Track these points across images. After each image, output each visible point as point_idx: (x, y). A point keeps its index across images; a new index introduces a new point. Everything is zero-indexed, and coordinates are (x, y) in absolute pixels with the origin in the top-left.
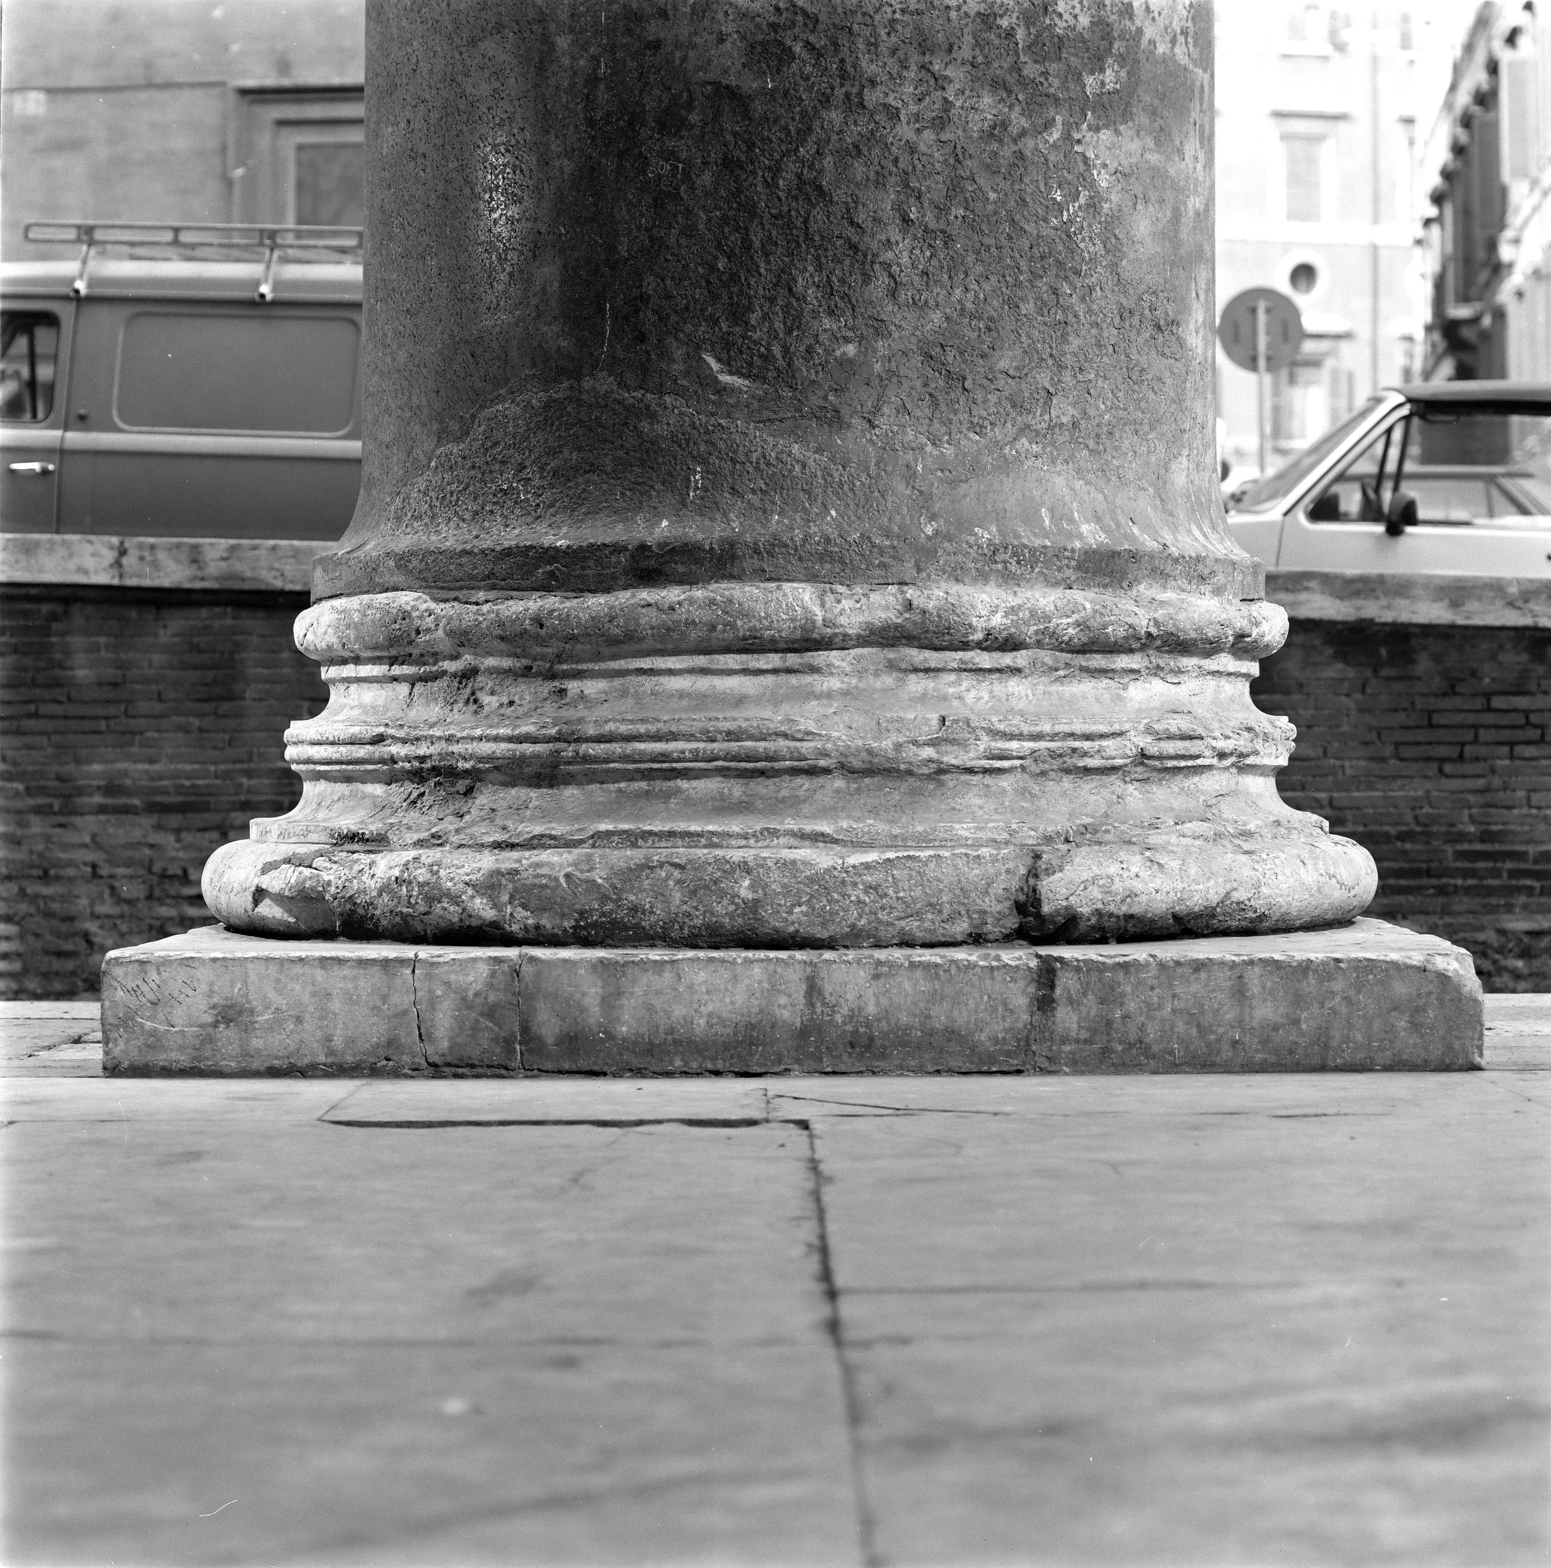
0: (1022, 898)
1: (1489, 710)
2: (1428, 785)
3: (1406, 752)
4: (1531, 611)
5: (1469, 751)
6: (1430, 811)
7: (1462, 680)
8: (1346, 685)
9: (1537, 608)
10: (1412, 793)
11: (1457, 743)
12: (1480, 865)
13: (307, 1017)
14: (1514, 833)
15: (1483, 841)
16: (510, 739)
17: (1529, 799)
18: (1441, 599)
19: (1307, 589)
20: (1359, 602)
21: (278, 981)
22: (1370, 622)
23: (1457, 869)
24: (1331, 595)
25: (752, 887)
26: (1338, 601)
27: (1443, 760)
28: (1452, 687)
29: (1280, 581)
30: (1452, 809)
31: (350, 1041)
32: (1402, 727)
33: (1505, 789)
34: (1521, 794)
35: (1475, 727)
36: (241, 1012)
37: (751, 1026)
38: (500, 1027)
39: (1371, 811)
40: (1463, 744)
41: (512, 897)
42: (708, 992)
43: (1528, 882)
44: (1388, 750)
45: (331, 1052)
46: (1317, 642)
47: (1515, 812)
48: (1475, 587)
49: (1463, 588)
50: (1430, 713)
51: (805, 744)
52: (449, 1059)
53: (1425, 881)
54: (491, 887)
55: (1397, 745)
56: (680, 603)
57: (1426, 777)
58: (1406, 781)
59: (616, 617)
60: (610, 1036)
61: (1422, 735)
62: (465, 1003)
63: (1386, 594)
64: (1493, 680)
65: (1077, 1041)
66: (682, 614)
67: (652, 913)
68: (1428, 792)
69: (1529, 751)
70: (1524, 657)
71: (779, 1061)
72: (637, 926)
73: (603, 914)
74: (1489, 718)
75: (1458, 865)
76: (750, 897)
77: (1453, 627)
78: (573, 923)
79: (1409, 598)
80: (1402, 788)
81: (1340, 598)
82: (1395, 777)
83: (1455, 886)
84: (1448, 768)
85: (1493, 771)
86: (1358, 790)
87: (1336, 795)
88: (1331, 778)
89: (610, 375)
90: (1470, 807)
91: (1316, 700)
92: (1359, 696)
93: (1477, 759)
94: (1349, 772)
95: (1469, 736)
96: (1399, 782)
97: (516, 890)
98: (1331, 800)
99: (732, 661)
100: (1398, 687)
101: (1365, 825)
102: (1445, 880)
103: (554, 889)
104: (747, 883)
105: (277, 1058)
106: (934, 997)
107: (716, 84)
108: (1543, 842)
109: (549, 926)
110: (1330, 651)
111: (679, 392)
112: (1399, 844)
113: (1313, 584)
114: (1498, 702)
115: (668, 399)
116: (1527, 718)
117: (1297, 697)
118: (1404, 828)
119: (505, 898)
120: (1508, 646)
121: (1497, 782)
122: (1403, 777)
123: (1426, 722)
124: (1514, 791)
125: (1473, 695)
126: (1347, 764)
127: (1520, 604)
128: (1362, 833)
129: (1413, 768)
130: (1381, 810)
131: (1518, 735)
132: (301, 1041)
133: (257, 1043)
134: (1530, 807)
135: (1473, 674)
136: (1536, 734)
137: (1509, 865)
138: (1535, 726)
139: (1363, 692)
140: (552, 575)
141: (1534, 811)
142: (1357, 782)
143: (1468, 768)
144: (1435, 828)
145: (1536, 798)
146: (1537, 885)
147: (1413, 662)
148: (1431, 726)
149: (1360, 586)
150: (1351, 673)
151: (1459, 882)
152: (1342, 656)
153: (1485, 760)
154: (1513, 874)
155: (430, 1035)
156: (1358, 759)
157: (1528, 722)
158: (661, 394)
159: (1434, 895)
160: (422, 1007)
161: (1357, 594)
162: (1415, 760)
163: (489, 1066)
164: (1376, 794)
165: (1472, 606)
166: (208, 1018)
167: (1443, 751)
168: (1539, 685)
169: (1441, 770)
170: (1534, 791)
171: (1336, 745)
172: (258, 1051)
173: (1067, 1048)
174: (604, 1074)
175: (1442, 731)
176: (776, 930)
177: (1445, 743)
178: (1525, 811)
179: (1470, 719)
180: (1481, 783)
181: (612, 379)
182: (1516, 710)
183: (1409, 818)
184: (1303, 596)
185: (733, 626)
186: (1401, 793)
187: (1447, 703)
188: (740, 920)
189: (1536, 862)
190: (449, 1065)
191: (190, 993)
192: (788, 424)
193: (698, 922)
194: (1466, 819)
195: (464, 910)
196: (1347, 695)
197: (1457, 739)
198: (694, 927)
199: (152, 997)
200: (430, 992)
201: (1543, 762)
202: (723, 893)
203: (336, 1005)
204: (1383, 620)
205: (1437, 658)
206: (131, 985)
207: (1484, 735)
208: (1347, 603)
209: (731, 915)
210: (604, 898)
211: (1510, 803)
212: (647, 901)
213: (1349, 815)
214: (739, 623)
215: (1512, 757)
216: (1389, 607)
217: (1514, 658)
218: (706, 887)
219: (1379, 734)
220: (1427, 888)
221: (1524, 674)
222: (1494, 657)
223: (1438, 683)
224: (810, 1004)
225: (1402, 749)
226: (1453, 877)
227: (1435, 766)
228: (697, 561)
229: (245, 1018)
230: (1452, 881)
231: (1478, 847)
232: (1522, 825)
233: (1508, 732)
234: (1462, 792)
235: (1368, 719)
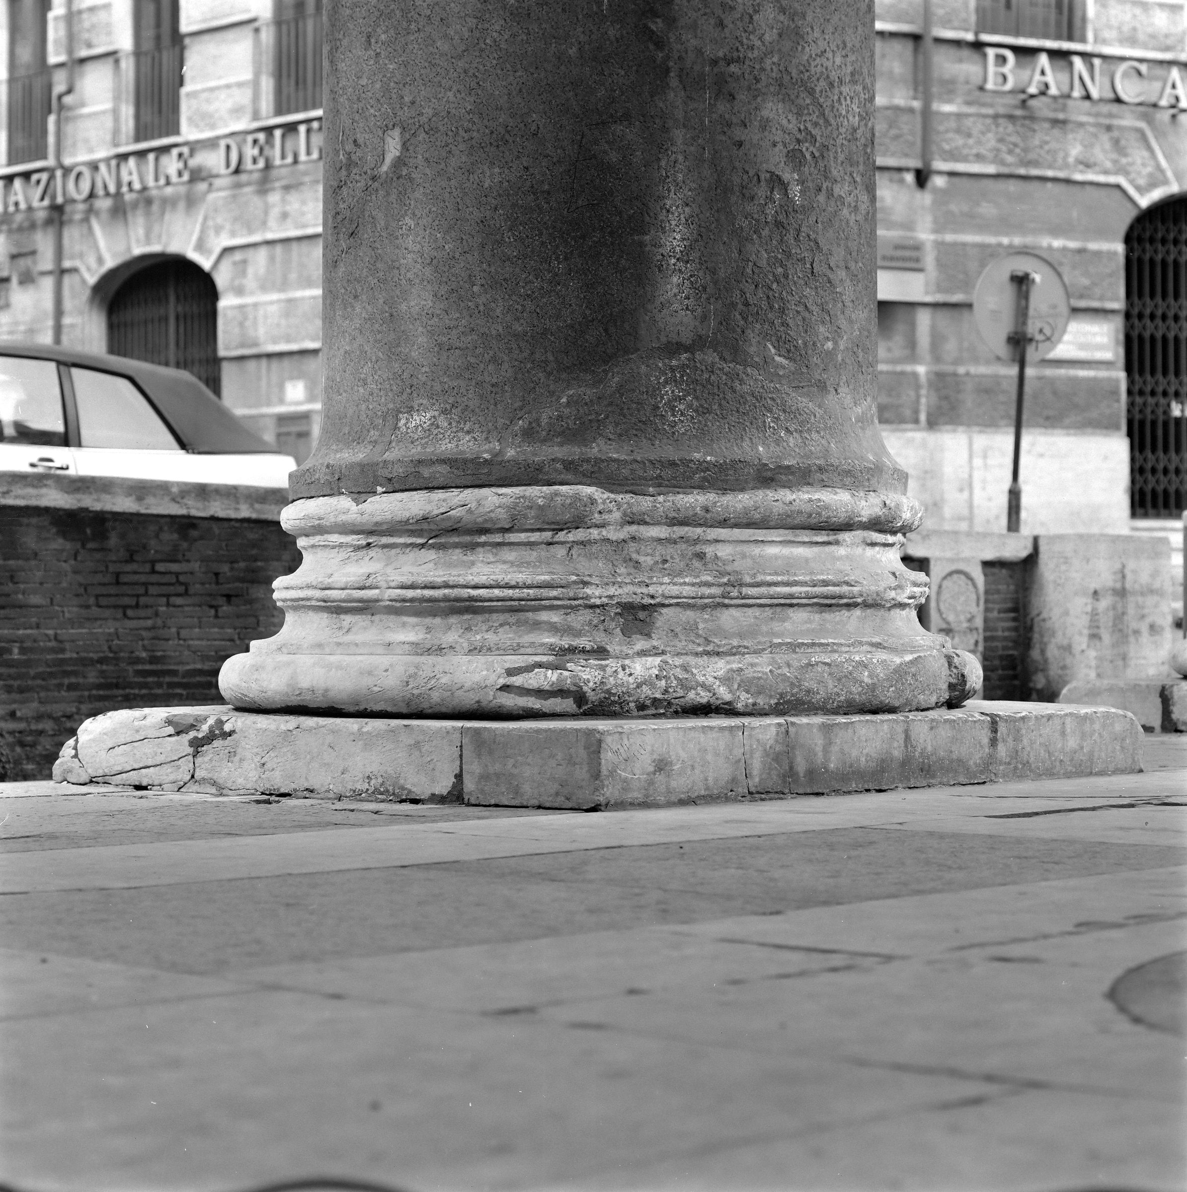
0: (954, 681)
1: (153, 571)
2: (118, 624)
3: (103, 601)
4: (186, 505)
5: (143, 600)
6: (118, 642)
7: (137, 551)
8: (65, 554)
9: (190, 502)
10: (107, 630)
11: (133, 596)
12: (150, 679)
13: (696, 765)
14: (170, 657)
15: (151, 663)
16: (693, 585)
17: (178, 634)
18: (131, 495)
19: (46, 485)
20: (79, 496)
21: (683, 742)
22: (86, 510)
23: (136, 683)
24: (61, 490)
25: (870, 676)
26: (66, 495)
27: (125, 608)
28: (131, 556)
29: (29, 479)
30: (132, 641)
31: (716, 780)
32: (100, 584)
33: (164, 627)
34: (174, 630)
35: (146, 584)
36: (666, 765)
37: (883, 761)
38: (781, 767)
39: (81, 643)
40: (138, 596)
41: (739, 685)
42: (866, 741)
43: (179, 691)
44: (92, 601)
45: (707, 789)
46: (46, 523)
47: (171, 642)
48: (151, 487)
49: (144, 488)
50: (118, 575)
51: (854, 588)
52: (759, 789)
53: (116, 692)
54: (728, 679)
55: (97, 597)
56: (794, 500)
57: (115, 619)
58: (103, 622)
59: (759, 507)
60: (827, 771)
61: (113, 590)
62: (766, 754)
63: (96, 491)
64: (156, 552)
65: (1005, 763)
66: (795, 507)
67: (818, 693)
68: (117, 629)
69: (179, 601)
70: (175, 536)
71: (893, 783)
72: (810, 702)
73: (792, 695)
74: (154, 578)
75: (136, 680)
76: (870, 682)
77: (138, 515)
78: (776, 701)
79: (110, 493)
80: (100, 627)
81: (67, 492)
82: (96, 619)
83: (134, 694)
84: (130, 613)
85: (157, 614)
86: (72, 628)
87: (59, 632)
88: (55, 620)
89: (714, 351)
90: (143, 640)
91: (45, 565)
92: (73, 562)
93: (147, 607)
94: (67, 615)
95: (141, 590)
96: (99, 623)
97: (742, 681)
98: (56, 635)
99: (805, 535)
100: (98, 556)
101: (78, 653)
102: (127, 691)
103: (766, 680)
104: (866, 674)
105: (683, 793)
106: (954, 740)
107: (772, 173)
108: (188, 664)
109: (762, 703)
110: (54, 530)
111: (756, 366)
112: (99, 666)
113: (49, 482)
114: (160, 567)
115: (749, 370)
116: (177, 577)
117: (33, 563)
118: (102, 655)
119: (736, 686)
120: (166, 528)
121: (159, 622)
122: (100, 619)
123: (114, 581)
124: (169, 628)
125: (144, 562)
126: (66, 609)
127: (179, 499)
128: (76, 659)
129: (107, 613)
130: (88, 642)
131: (171, 590)
132: (694, 782)
133: (674, 784)
134: (180, 639)
135: (144, 547)
136: (181, 589)
137: (168, 679)
138: (181, 584)
139: (75, 559)
140: (705, 479)
141: (181, 642)
142: (72, 623)
143: (141, 613)
144: (122, 654)
145: (184, 633)
146: (184, 693)
147: (107, 538)
148: (118, 583)
149: (80, 484)
150: (68, 545)
151: (136, 691)
152: (63, 534)
153: (151, 607)
154: (171, 685)
155: (750, 774)
156: (73, 606)
157: (178, 581)
158: (745, 366)
159: (121, 701)
160: (747, 756)
161: (77, 490)
162: (108, 607)
163: (777, 793)
164: (84, 631)
165: (150, 500)
166: (652, 769)
167: (127, 601)
168: (184, 555)
169: (125, 615)
170: (181, 628)
171: (58, 596)
172: (674, 789)
173: (1001, 768)
174: (823, 794)
175: (125, 587)
176: (881, 702)
177: (128, 595)
178: (176, 642)
179: (143, 578)
180: (149, 623)
181: (715, 354)
182: (170, 573)
183: (105, 648)
184: (44, 491)
185: (819, 514)
186: (100, 630)
187: (129, 567)
188: (864, 697)
189: (184, 677)
190: (758, 793)
191: (643, 752)
192: (805, 390)
193: (842, 698)
194: (140, 648)
195: (714, 694)
196: (65, 561)
197: (134, 593)
198: (840, 701)
199: (624, 756)
200: (751, 746)
201: (186, 609)
202: (856, 681)
203: (709, 757)
204: (94, 509)
205: (122, 536)
206: (615, 748)
207: (152, 590)
208: (72, 496)
209: (860, 694)
210: (792, 685)
211: (167, 637)
212: (814, 686)
213: (67, 646)
214: (823, 513)
215: (168, 605)
216: (98, 500)
217: (170, 536)
218: (846, 676)
219: (86, 590)
220: (116, 697)
221: (176, 548)
222: (157, 536)
223: (123, 554)
224: (906, 746)
225: (100, 599)
226: (132, 688)
227: (120, 611)
228: (793, 473)
229: (667, 768)
230: (132, 691)
231: (148, 667)
232: (175, 651)
233: (165, 588)
234: (137, 629)
235: (80, 578)
